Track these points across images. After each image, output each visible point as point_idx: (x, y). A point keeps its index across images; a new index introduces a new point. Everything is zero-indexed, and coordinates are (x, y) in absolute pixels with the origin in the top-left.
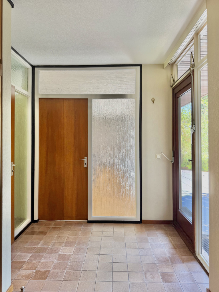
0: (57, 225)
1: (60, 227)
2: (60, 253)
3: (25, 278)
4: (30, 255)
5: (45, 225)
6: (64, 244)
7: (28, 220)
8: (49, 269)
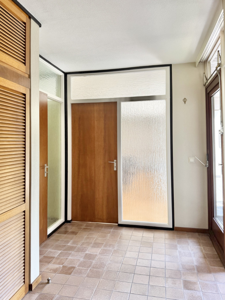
0: (88, 226)
1: (91, 228)
2: (87, 252)
3: (53, 271)
4: (60, 252)
5: (77, 226)
6: (92, 245)
7: (62, 220)
8: (74, 266)
